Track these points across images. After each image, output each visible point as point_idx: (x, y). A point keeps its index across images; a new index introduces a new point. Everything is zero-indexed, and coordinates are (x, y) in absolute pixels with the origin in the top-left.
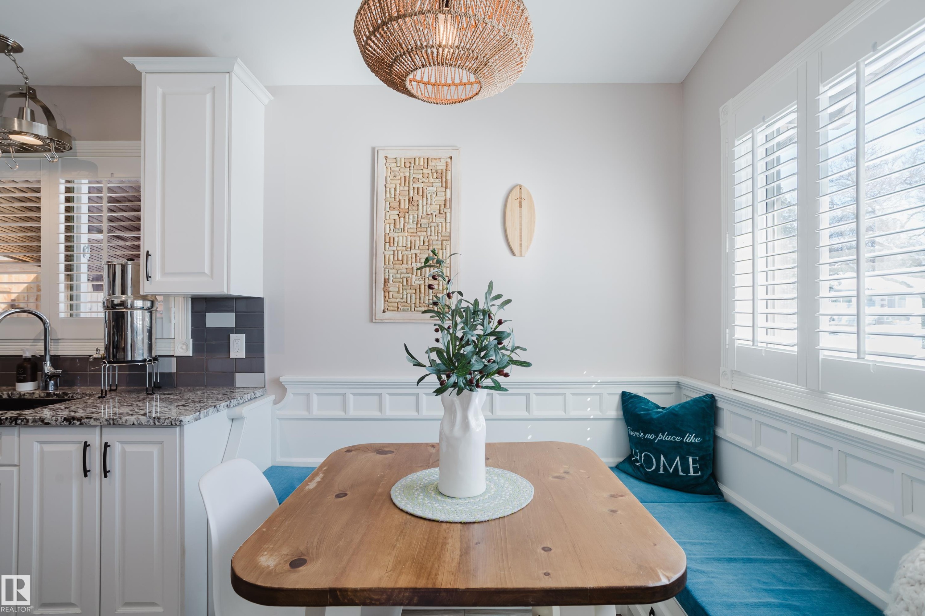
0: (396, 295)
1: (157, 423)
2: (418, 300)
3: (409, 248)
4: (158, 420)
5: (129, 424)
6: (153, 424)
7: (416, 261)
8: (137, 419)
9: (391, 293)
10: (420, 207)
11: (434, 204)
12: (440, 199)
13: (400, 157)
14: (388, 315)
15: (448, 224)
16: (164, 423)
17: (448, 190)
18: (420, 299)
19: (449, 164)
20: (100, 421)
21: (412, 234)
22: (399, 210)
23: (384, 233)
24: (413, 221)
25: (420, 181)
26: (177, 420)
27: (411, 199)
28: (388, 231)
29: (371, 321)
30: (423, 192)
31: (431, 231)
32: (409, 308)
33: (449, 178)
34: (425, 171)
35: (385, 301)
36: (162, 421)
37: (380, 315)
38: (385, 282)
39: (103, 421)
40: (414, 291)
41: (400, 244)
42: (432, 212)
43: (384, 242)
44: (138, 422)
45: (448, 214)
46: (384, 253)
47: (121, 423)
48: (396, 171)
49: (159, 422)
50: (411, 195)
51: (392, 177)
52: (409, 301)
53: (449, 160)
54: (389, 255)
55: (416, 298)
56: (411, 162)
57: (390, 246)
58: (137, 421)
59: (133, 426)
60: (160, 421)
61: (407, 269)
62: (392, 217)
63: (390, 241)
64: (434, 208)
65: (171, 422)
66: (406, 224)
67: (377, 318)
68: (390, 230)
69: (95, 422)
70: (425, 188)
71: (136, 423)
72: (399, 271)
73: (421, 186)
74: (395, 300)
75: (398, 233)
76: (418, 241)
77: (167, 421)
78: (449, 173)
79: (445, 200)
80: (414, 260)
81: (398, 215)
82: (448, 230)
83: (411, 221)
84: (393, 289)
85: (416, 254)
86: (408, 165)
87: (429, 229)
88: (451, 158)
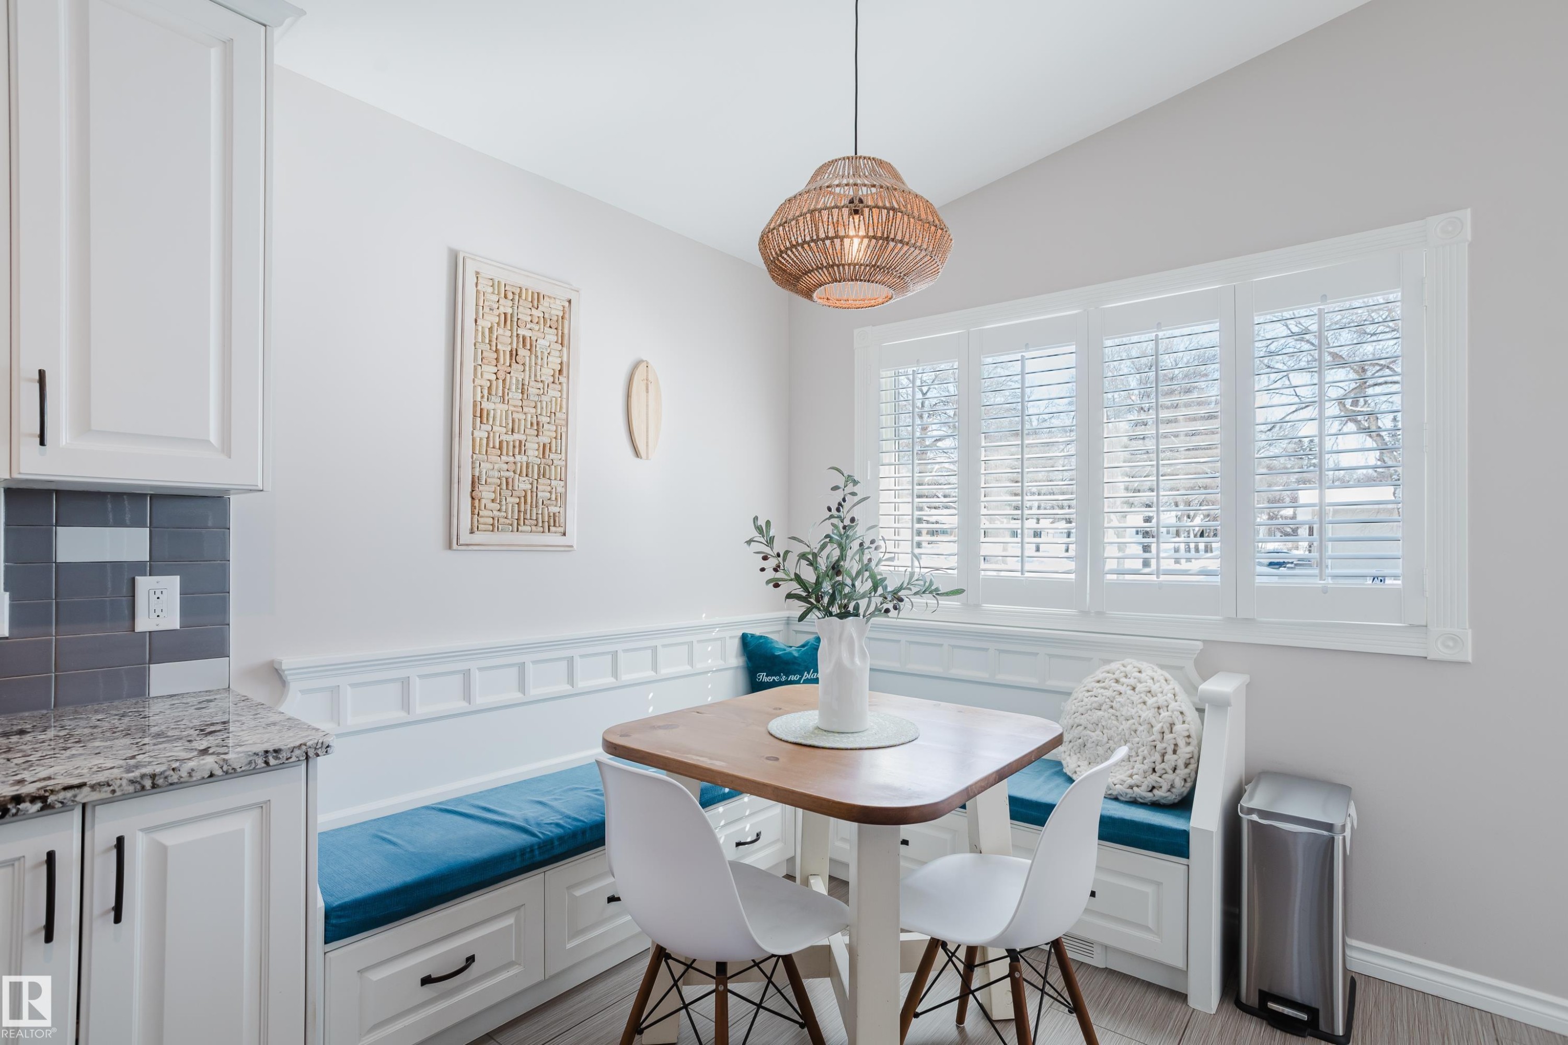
0: (491, 505)
1: (272, 762)
2: (522, 514)
3: (511, 430)
4: (275, 754)
5: (199, 778)
6: (264, 765)
7: (520, 453)
8: (221, 763)
9: (483, 502)
10: (527, 369)
11: (546, 366)
12: (554, 363)
13: (499, 280)
14: (478, 537)
15: (564, 401)
16: (291, 758)
17: (565, 349)
18: (525, 513)
19: (567, 309)
20: (111, 788)
21: (515, 409)
22: (496, 366)
23: (472, 401)
24: (517, 388)
25: (529, 326)
26: (319, 745)
27: (514, 352)
28: (479, 399)
29: (450, 547)
30: (531, 345)
31: (542, 408)
32: (510, 527)
33: (566, 331)
34: (534, 312)
35: (473, 513)
36: (283, 755)
37: (465, 537)
38: (473, 482)
39: (121, 785)
40: (517, 500)
41: (498, 423)
42: (543, 378)
43: (472, 416)
44: (225, 768)
45: (565, 385)
46: (473, 435)
47: (176, 781)
48: (493, 301)
49: (277, 758)
50: (515, 346)
51: (487, 310)
52: (510, 517)
53: (567, 304)
54: (481, 439)
55: (519, 511)
56: (514, 295)
57: (481, 422)
58: (222, 768)
59: (211, 779)
60: (281, 756)
61: (507, 463)
62: (486, 376)
63: (481, 415)
64: (546, 374)
65: (307, 753)
66: (506, 391)
67: (461, 542)
68: (482, 397)
70: (534, 339)
71: (218, 772)
72: (496, 466)
73: (528, 334)
74: (490, 514)
75: (494, 403)
76: (523, 422)
77: (297, 752)
78: (566, 323)
79: (561, 364)
80: (517, 450)
81: (495, 374)
82: (564, 411)
83: (514, 387)
84: (486, 494)
85: (520, 442)
86: (510, 296)
87: (539, 404)
88: (570, 302)
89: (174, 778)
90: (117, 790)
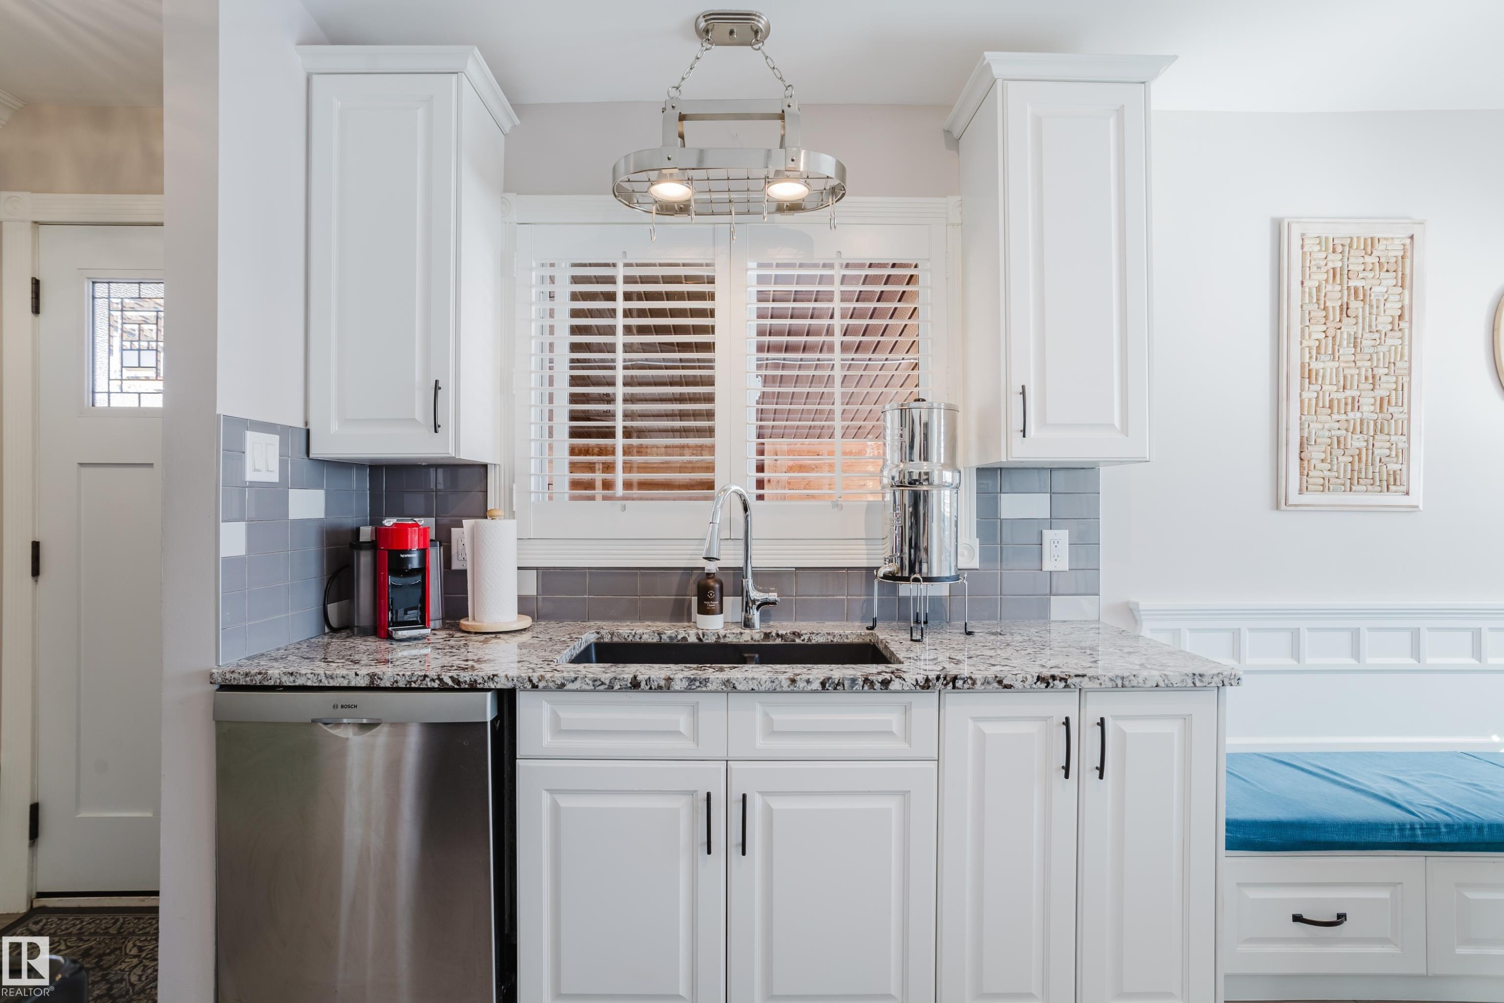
0: (1321, 465)
1: (1198, 684)
2: (1356, 473)
3: (1342, 387)
4: (1200, 678)
5: (1150, 686)
6: (1192, 685)
7: (1352, 410)
8: (1164, 677)
9: (1312, 462)
10: (1360, 321)
11: (1382, 314)
12: (1393, 308)
13: (1327, 235)
14: (1308, 498)
15: (1406, 349)
16: (1211, 683)
17: (1406, 292)
18: (1360, 472)
19: (1408, 247)
20: (1099, 681)
21: (1346, 365)
23: (1300, 362)
24: (1349, 343)
27: (1345, 306)
28: (1307, 359)
30: (1364, 296)
31: (1378, 360)
32: (1343, 487)
33: (1407, 271)
34: (1368, 259)
35: (1301, 473)
36: (1206, 680)
37: (1294, 498)
38: (1302, 443)
39: (1104, 681)
40: (1350, 460)
41: (1328, 382)
42: (1379, 327)
43: (1300, 377)
44: (1166, 682)
45: (1406, 332)
46: (1301, 396)
47: (1136, 685)
48: (1320, 259)
49: (1201, 681)
50: (1345, 299)
51: (1314, 269)
52: (1342, 476)
53: (1408, 241)
54: (1310, 399)
55: (1352, 470)
56: (1344, 247)
57: (1310, 383)
58: (1164, 681)
59: (1157, 688)
60: (1204, 680)
61: (1338, 421)
62: (1315, 336)
63: (1310, 376)
64: (1383, 322)
66: (1337, 347)
67: (1290, 502)
68: (1311, 357)
69: (1090, 683)
70: (1368, 288)
71: (1161, 684)
72: (1327, 426)
73: (1361, 284)
74: (1321, 474)
75: (1324, 362)
76: (1356, 377)
77: (1216, 679)
78: (1408, 261)
79: (1402, 308)
80: (1349, 407)
81: (1325, 332)
82: (1406, 359)
83: (1345, 343)
84: (1315, 454)
85: (1353, 398)
86: (1339, 249)
87: (1375, 356)
88: (1412, 237)
89: (1134, 683)
90: (1103, 683)
